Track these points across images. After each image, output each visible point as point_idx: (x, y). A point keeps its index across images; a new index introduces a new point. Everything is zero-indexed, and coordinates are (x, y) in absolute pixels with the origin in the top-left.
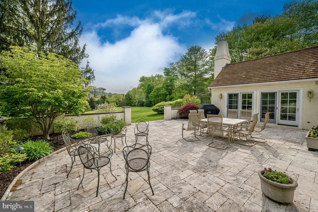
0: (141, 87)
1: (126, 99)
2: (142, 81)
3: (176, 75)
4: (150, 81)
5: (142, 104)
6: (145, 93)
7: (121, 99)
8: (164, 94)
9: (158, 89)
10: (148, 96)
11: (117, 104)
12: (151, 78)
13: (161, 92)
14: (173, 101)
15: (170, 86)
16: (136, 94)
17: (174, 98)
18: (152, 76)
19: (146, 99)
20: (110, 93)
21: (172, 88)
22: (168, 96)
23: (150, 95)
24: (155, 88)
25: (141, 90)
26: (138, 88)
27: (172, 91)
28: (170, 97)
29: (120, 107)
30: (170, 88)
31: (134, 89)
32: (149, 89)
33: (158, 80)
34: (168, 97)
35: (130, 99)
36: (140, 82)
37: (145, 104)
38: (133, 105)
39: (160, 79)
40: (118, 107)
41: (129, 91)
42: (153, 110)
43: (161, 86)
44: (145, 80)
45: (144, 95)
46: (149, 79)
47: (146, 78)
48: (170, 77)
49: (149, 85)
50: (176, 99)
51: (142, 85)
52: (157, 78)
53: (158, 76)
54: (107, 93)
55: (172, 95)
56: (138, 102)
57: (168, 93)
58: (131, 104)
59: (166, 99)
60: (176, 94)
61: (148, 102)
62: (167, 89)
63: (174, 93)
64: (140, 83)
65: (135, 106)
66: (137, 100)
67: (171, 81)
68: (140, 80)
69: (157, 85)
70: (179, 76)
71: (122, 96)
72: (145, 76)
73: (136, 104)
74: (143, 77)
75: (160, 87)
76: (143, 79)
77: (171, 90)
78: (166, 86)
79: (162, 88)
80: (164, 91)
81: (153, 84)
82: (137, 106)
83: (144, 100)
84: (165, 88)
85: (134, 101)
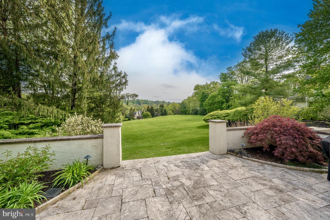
0: (195, 95)
1: (181, 108)
2: (196, 89)
3: (235, 80)
4: (205, 89)
5: (196, 112)
6: (199, 101)
7: (177, 107)
8: (220, 102)
9: (214, 97)
10: (202, 104)
11: (173, 112)
12: (206, 85)
13: (216, 100)
14: (231, 109)
15: (227, 92)
16: (190, 102)
17: (232, 106)
18: (207, 83)
19: (200, 108)
20: (169, 102)
21: (229, 95)
22: (225, 103)
23: (204, 103)
24: (210, 96)
25: (195, 98)
26: (193, 97)
27: (230, 98)
28: (227, 105)
29: (175, 114)
30: (227, 94)
31: (189, 98)
32: (204, 97)
33: (213, 88)
34: (224, 105)
35: (185, 107)
36: (194, 90)
37: (199, 112)
38: (187, 113)
39: (215, 86)
40: (174, 115)
41: (184, 100)
42: (204, 120)
43: (216, 93)
44: (199, 88)
45: (198, 104)
46: (203, 87)
47: (201, 86)
48: (227, 82)
49: (203, 93)
50: (235, 107)
51: (196, 94)
52: (212, 86)
53: (213, 83)
54: (166, 102)
55: (230, 103)
56: (192, 111)
57: (224, 100)
58: (186, 112)
59: (222, 108)
60: (234, 101)
61: (202, 110)
62: (224, 97)
63: (232, 100)
64: (194, 92)
65: (189, 114)
66: (192, 109)
67: (228, 87)
68: (194, 89)
69: (213, 92)
70: (239, 81)
71: (178, 105)
72: (200, 84)
73: (190, 112)
74: (198, 85)
75: (216, 95)
76: (197, 87)
77: (228, 97)
78: (223, 93)
79: (218, 95)
80: (220, 98)
81: (207, 92)
82: (191, 114)
83: (198, 108)
84: (221, 95)
85: (189, 109)
